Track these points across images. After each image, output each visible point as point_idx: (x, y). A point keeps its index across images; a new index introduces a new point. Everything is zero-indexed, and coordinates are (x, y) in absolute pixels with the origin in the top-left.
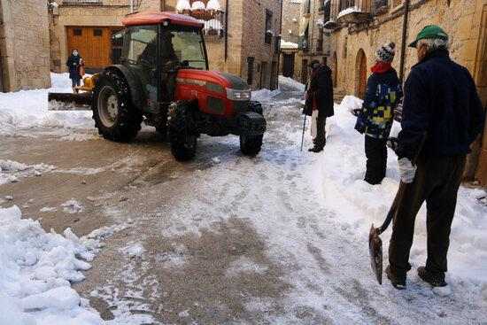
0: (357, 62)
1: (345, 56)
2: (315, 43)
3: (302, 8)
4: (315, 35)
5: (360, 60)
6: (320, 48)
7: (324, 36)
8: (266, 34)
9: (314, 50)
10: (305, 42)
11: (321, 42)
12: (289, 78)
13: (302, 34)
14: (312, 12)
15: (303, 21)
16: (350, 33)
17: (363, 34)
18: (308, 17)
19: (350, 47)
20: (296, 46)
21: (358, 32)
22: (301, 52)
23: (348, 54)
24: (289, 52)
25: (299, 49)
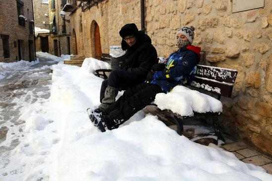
0: (91, 32)
1: (81, 30)
2: (61, 28)
3: (49, 6)
4: (60, 22)
5: (93, 30)
6: (64, 31)
7: (66, 23)
8: (19, 18)
9: (60, 33)
10: (54, 28)
11: (64, 27)
12: (46, 53)
13: (51, 23)
14: (56, 7)
15: (51, 14)
16: (83, 11)
17: (94, 8)
18: (54, 11)
19: (84, 22)
20: (48, 31)
21: (89, 8)
22: (52, 35)
23: (83, 27)
24: (44, 36)
25: (50, 33)
